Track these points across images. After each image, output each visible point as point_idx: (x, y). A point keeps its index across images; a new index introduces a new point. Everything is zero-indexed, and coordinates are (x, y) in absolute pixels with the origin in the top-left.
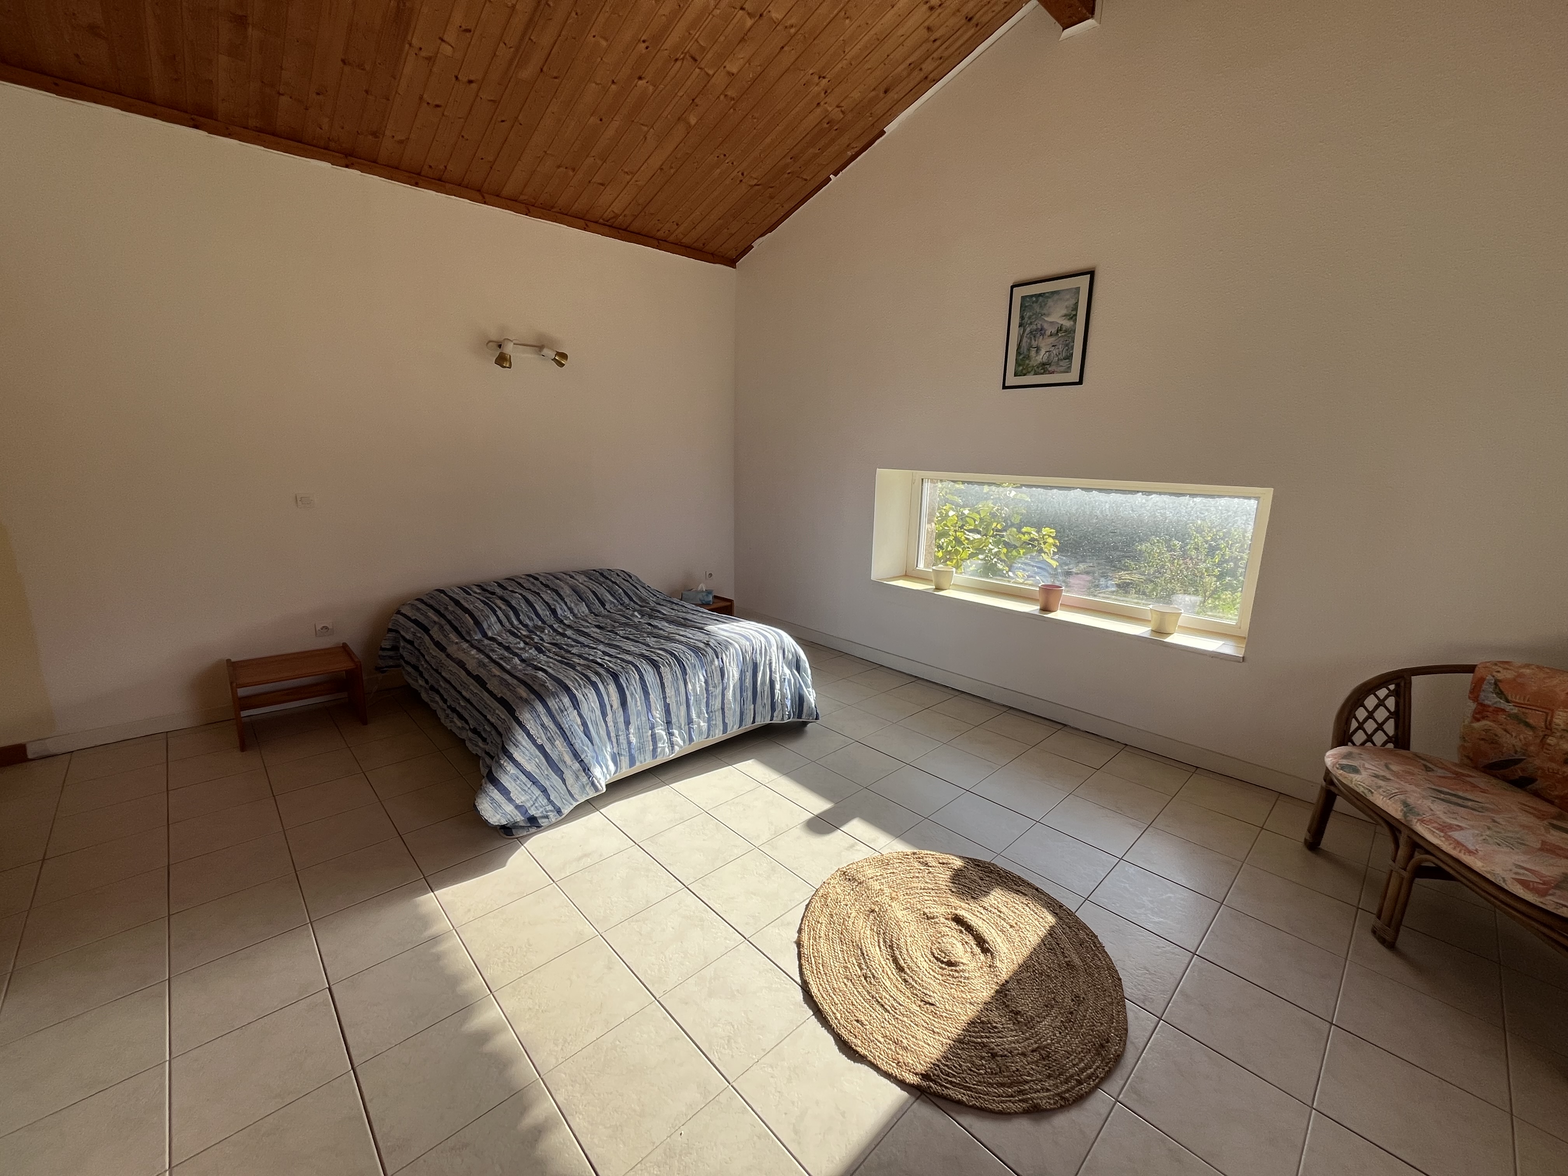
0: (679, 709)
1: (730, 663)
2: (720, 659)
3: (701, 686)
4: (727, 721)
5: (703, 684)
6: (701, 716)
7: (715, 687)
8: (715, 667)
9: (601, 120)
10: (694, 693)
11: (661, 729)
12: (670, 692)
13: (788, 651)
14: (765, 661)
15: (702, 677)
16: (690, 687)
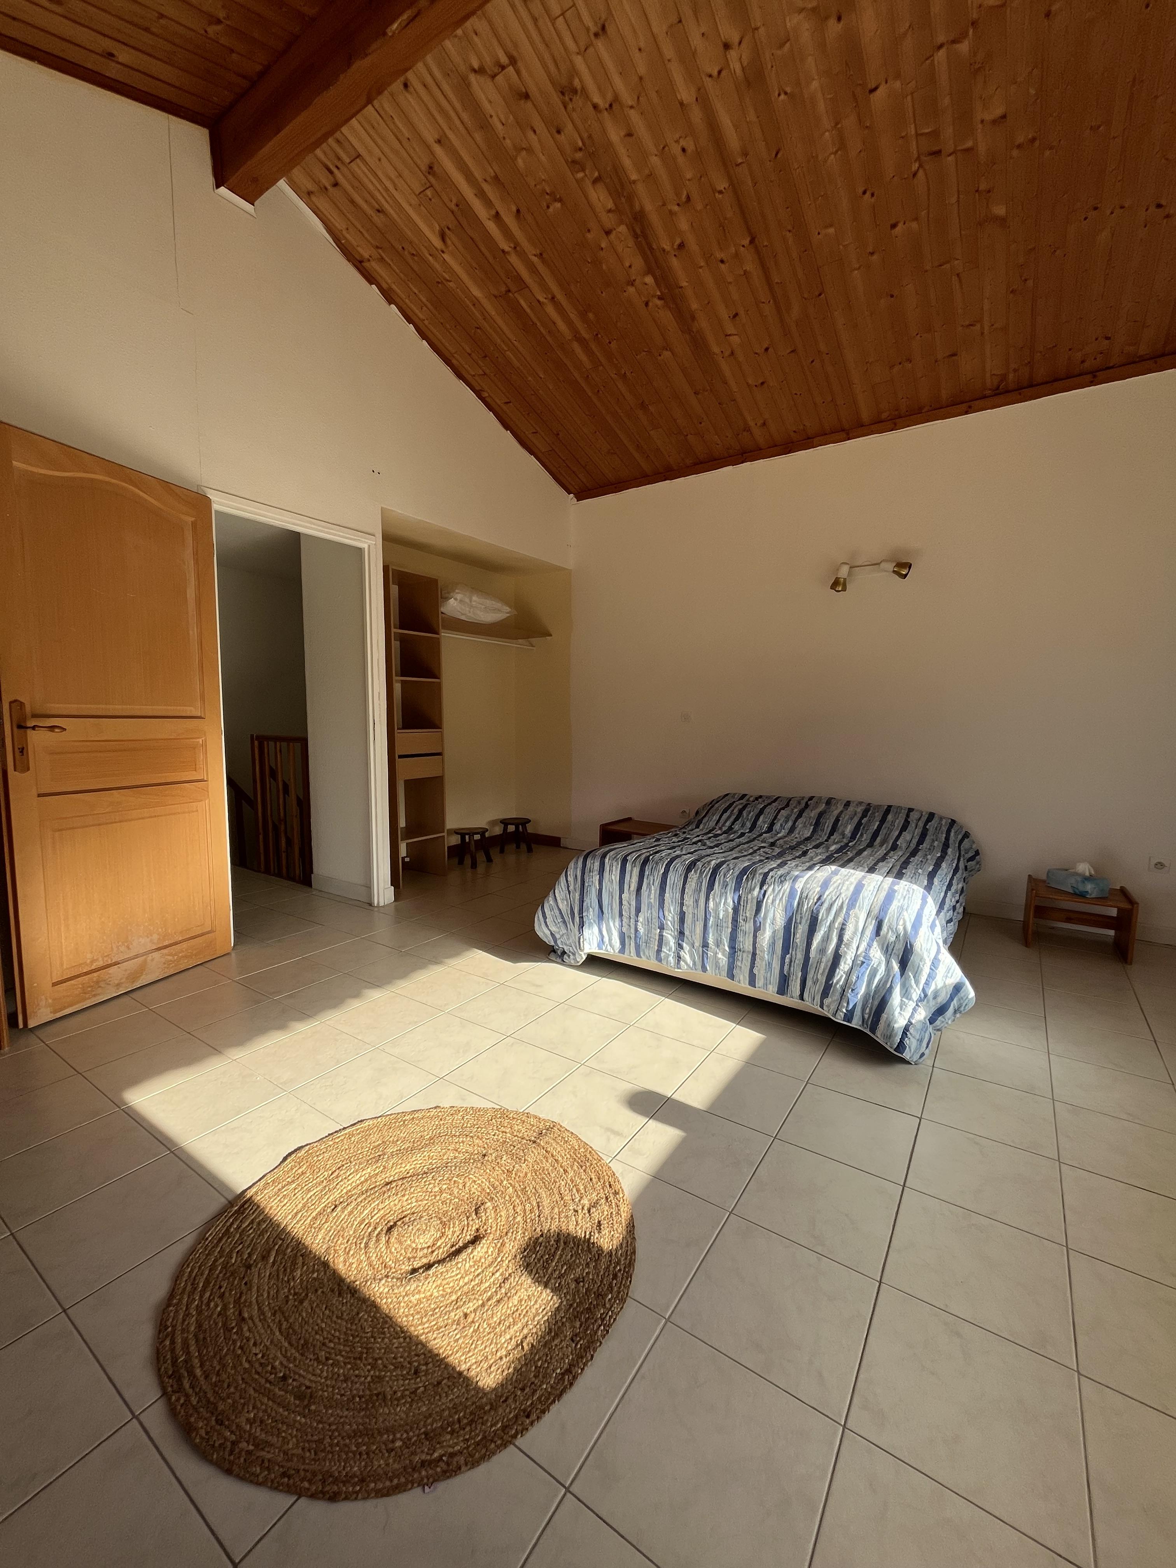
0: (694, 922)
1: (774, 901)
2: (763, 892)
3: (726, 911)
4: (755, 971)
5: (730, 910)
6: (721, 946)
7: (745, 920)
8: (752, 899)
9: (892, 296)
10: (716, 914)
11: (671, 935)
12: (689, 900)
13: (890, 928)
14: (833, 921)
15: (730, 901)
16: (711, 904)
